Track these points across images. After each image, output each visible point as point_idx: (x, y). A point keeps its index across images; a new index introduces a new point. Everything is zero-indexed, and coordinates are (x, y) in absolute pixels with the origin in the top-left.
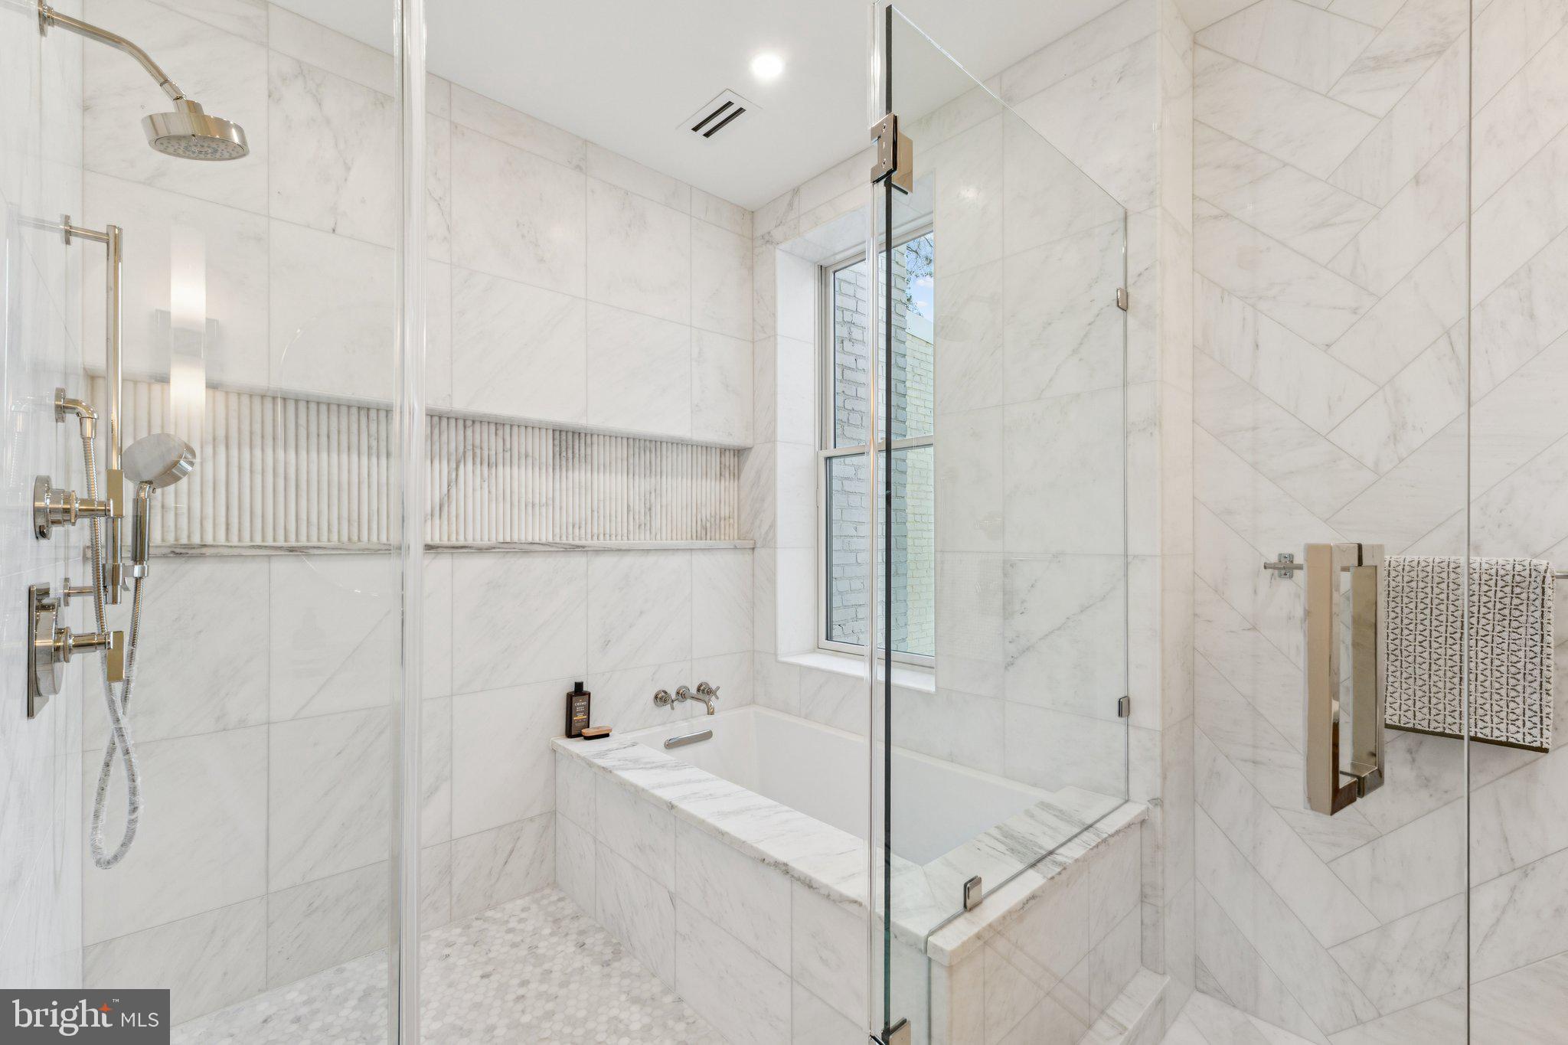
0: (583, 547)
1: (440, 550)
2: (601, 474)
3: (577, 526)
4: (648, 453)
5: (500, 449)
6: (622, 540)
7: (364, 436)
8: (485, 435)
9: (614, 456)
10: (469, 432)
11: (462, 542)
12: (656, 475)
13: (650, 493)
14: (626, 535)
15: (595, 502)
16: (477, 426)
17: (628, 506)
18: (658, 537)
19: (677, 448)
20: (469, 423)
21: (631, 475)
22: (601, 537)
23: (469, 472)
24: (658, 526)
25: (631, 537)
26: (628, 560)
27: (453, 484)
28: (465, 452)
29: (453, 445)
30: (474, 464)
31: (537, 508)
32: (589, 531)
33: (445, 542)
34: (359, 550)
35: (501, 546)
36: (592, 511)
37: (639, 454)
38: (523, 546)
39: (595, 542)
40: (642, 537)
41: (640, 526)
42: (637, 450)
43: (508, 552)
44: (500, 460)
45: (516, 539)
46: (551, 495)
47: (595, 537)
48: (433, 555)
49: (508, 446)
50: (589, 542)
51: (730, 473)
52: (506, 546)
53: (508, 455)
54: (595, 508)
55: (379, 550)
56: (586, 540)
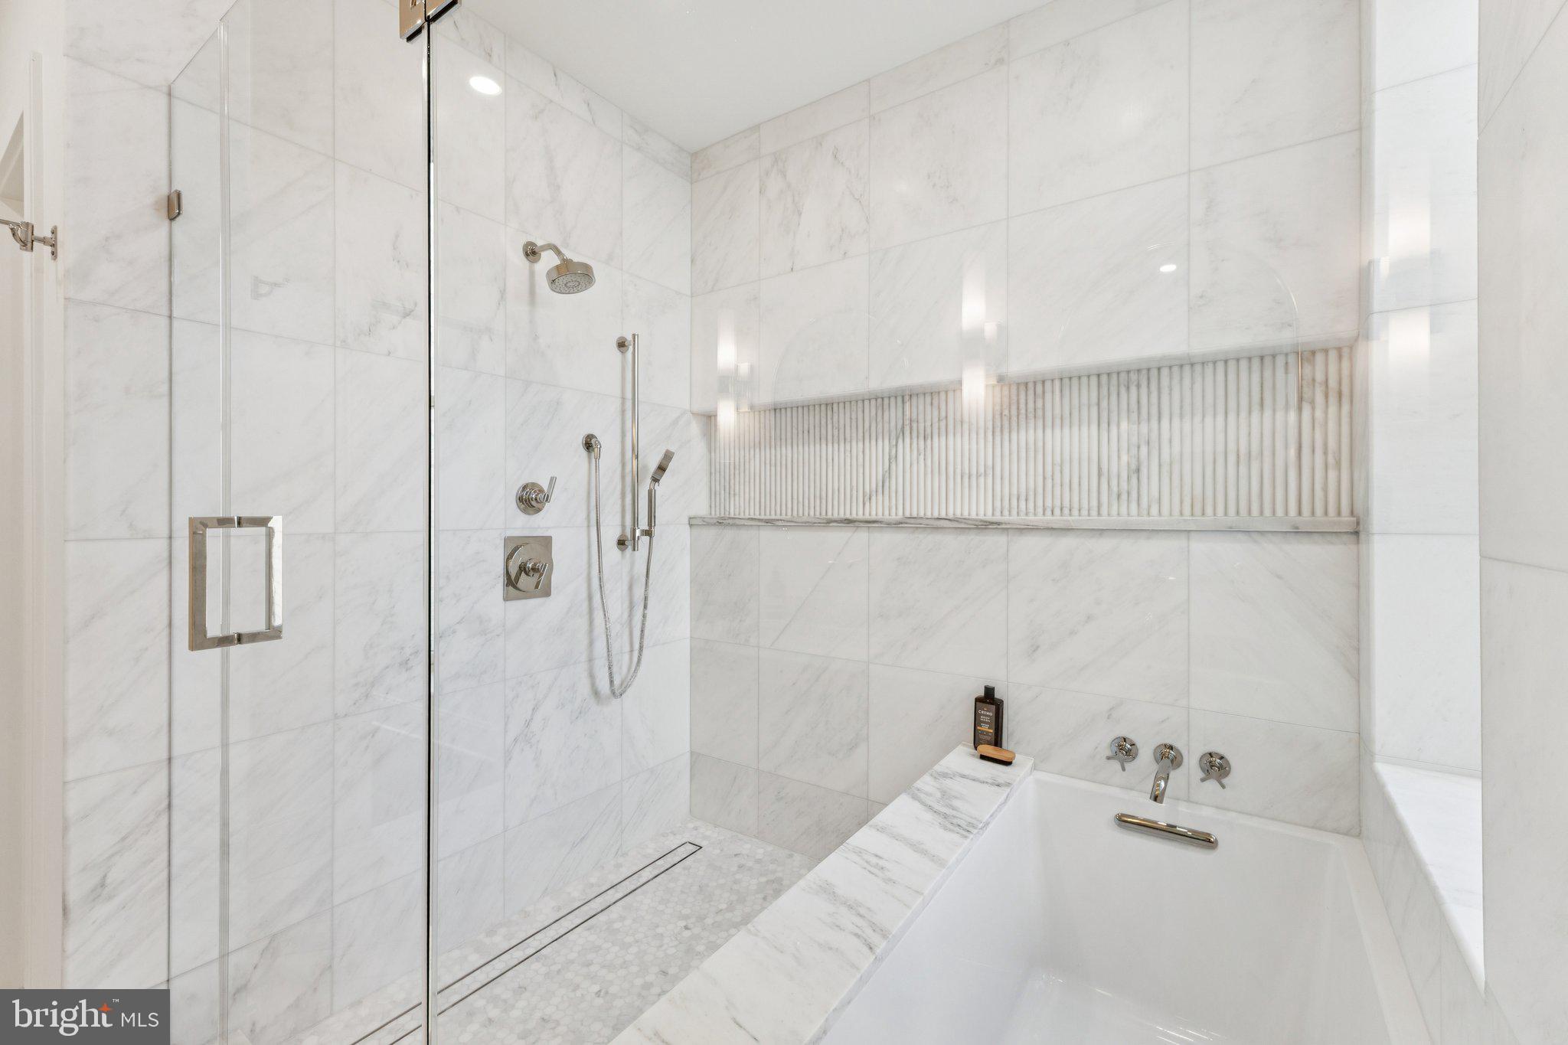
0: (998, 524)
1: (857, 524)
2: (1057, 431)
3: (1023, 498)
4: (1133, 390)
5: (936, 420)
6: (1089, 515)
7: (830, 426)
8: (921, 407)
9: (1076, 402)
10: (907, 405)
11: (874, 517)
12: (1149, 420)
13: (1139, 447)
14: (1096, 509)
15: (1049, 468)
16: (914, 399)
17: (1100, 469)
18: (1154, 510)
19: (1193, 371)
20: (907, 398)
21: (1104, 425)
22: (1057, 511)
23: (906, 449)
24: (1155, 493)
25: (1104, 510)
26: (1066, 542)
27: (893, 460)
28: (903, 427)
29: (893, 424)
30: (911, 438)
31: (974, 479)
32: (1040, 503)
33: (861, 517)
34: (802, 523)
35: (908, 521)
36: (1044, 478)
37: (1118, 394)
38: (928, 522)
39: (1014, 518)
40: (1124, 510)
41: (1119, 496)
42: (1114, 390)
43: (917, 527)
44: (936, 431)
45: (922, 514)
46: (990, 463)
47: (1049, 512)
48: (855, 528)
49: (943, 414)
50: (1006, 518)
51: (1326, 396)
52: (912, 521)
53: (943, 424)
54: (1049, 474)
55: (815, 523)
56: (1035, 515)
